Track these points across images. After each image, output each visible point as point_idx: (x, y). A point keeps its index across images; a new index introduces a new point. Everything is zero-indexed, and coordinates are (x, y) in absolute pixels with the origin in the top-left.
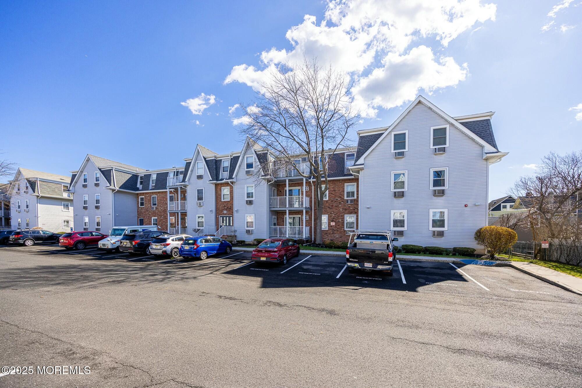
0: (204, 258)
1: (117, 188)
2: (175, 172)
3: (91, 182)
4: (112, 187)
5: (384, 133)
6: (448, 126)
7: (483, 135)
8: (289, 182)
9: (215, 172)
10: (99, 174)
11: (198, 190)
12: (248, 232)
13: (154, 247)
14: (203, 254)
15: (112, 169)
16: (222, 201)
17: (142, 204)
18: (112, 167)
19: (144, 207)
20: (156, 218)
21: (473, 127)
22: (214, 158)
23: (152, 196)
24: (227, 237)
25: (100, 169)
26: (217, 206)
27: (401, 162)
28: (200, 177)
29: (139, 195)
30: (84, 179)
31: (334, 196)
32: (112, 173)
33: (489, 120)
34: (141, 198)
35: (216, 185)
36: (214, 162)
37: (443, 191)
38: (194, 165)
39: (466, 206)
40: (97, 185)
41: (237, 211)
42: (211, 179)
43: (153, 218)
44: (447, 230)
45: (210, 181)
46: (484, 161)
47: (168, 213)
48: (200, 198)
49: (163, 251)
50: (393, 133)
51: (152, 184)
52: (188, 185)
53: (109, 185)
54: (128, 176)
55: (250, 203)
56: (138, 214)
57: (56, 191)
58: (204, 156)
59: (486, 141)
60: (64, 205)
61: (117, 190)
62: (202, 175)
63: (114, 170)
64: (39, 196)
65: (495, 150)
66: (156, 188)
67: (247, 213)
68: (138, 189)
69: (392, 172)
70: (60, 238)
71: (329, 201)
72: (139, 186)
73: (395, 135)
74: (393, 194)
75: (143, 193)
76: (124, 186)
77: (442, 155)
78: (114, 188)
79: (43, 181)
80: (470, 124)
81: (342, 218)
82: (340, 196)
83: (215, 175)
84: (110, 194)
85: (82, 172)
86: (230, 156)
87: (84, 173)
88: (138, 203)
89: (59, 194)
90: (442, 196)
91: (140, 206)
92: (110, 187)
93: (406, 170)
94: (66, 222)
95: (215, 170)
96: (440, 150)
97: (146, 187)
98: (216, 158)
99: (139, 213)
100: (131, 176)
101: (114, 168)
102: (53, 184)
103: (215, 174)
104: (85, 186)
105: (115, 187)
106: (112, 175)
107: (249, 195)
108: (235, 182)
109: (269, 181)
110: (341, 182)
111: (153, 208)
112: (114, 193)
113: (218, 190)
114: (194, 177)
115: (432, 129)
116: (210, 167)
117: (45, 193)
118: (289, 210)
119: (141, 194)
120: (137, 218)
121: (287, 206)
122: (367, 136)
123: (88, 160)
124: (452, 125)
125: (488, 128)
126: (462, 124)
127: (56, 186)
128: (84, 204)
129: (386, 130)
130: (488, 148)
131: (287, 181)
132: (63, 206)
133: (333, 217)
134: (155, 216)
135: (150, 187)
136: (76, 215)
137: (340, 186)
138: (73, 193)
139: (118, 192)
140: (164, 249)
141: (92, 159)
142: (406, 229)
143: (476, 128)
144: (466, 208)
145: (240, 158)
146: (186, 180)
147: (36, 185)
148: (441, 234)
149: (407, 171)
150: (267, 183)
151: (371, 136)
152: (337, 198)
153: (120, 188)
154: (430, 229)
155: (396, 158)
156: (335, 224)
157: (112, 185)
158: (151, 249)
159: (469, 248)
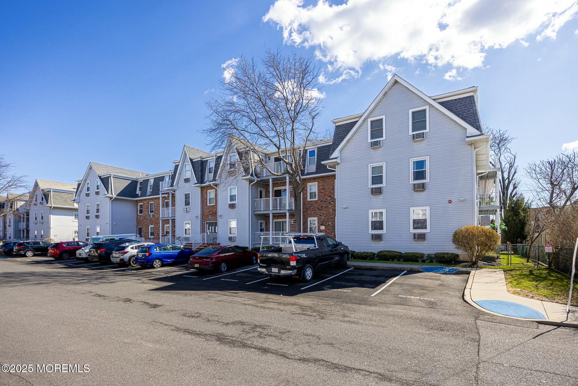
0: (157, 266)
1: (114, 196)
2: (170, 175)
3: (93, 190)
4: (109, 195)
5: (357, 121)
6: (427, 107)
7: (465, 115)
8: (273, 181)
9: (200, 174)
10: (99, 182)
11: (185, 194)
12: (230, 239)
13: (114, 255)
14: (156, 262)
15: (110, 176)
16: (208, 205)
17: (141, 212)
18: (110, 174)
19: (142, 215)
20: (153, 226)
21: (455, 106)
22: (199, 159)
23: (150, 203)
24: (207, 245)
25: (100, 177)
26: (203, 211)
27: (379, 152)
28: (187, 180)
29: (138, 202)
30: (88, 188)
31: (323, 195)
32: (110, 181)
33: (473, 96)
34: (140, 205)
35: (202, 188)
36: (200, 163)
37: (423, 184)
38: (182, 168)
39: (450, 202)
40: (97, 193)
41: (220, 216)
42: (197, 182)
43: (150, 226)
44: (429, 231)
45: (196, 184)
46: (469, 146)
47: (161, 221)
48: (187, 203)
49: (120, 259)
50: (369, 120)
51: (149, 190)
52: (176, 190)
53: (106, 193)
54: (127, 183)
55: (232, 206)
56: (137, 223)
57: (68, 201)
58: (191, 158)
59: (469, 122)
60: (75, 215)
61: (114, 198)
62: (189, 178)
63: (112, 177)
64: (51, 207)
65: (478, 133)
66: (153, 194)
67: (230, 219)
68: (137, 196)
69: (369, 165)
70: (49, 248)
71: (319, 202)
72: (138, 192)
73: (372, 122)
74: (370, 191)
75: (142, 200)
76: (123, 193)
77: (421, 142)
78: (111, 196)
79: (55, 191)
80: (451, 103)
81: (332, 220)
82: (330, 194)
83: (200, 178)
84: (108, 202)
85: (85, 180)
86: (214, 156)
87: (87, 182)
88: (138, 211)
89: (70, 204)
90: (423, 191)
91: (139, 214)
92: (107, 195)
93: (384, 161)
94: (77, 233)
95: (200, 172)
96: (418, 136)
97: (144, 194)
98: (203, 159)
99: (138, 221)
100: (130, 182)
101: (112, 175)
102: (65, 193)
103: (200, 176)
104: (88, 195)
105: (112, 194)
106: (110, 182)
107: (232, 198)
108: (219, 184)
109: (251, 181)
110: (331, 179)
111: (150, 215)
112: (112, 201)
113: (204, 193)
114: (182, 181)
115: (410, 111)
116: (196, 169)
117: (57, 203)
118: (273, 214)
119: (140, 200)
120: (136, 226)
121: (271, 209)
122: (343, 125)
123: (91, 168)
124: (431, 106)
125: (471, 107)
126: (442, 104)
127: (68, 196)
128: (87, 214)
129: (361, 117)
130: (471, 130)
131: (271, 180)
132: (74, 217)
133: (323, 219)
134: (152, 225)
135: (148, 193)
136: (81, 225)
137: (330, 183)
138: (79, 203)
139: (116, 199)
140: (122, 257)
141: (94, 167)
142: (385, 232)
143: (458, 107)
144: (450, 204)
145: (223, 158)
146: (174, 184)
147: (50, 196)
148: (421, 237)
149: (385, 163)
150: (249, 184)
151: (347, 124)
152: (326, 197)
153: (118, 195)
154: (411, 232)
155: (373, 149)
156: (325, 228)
157: (109, 193)
158: (112, 257)
159: (447, 254)
